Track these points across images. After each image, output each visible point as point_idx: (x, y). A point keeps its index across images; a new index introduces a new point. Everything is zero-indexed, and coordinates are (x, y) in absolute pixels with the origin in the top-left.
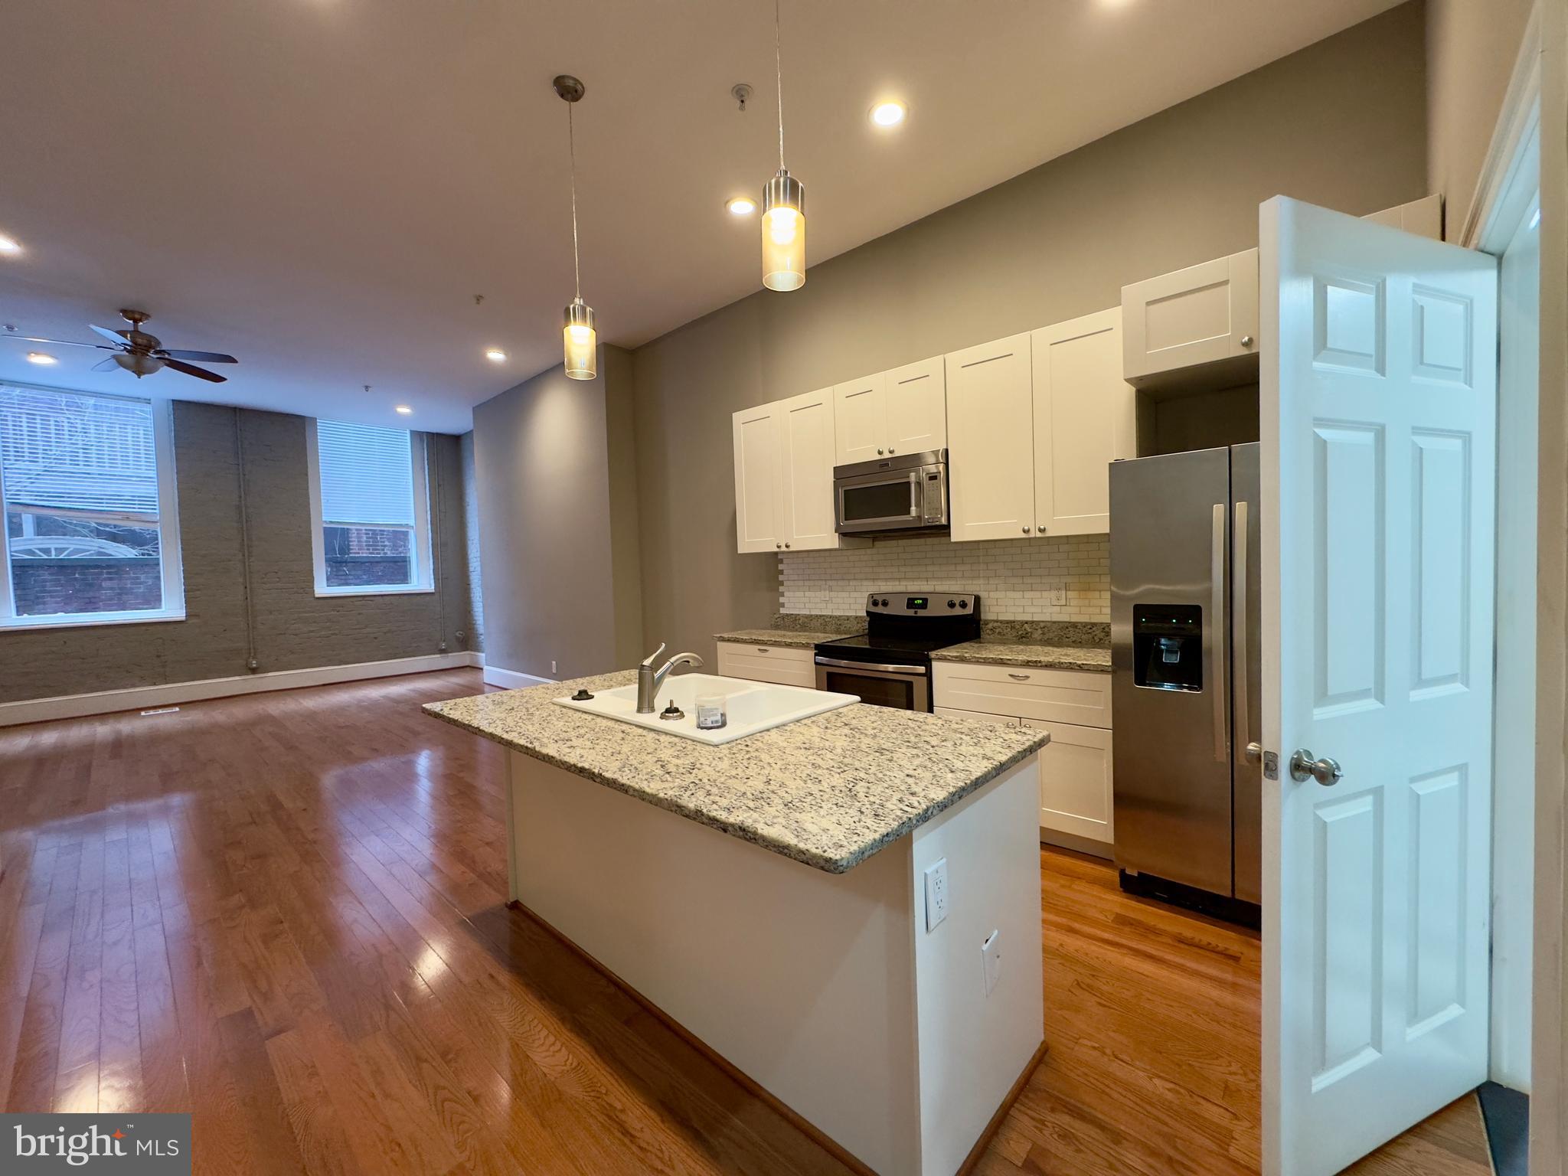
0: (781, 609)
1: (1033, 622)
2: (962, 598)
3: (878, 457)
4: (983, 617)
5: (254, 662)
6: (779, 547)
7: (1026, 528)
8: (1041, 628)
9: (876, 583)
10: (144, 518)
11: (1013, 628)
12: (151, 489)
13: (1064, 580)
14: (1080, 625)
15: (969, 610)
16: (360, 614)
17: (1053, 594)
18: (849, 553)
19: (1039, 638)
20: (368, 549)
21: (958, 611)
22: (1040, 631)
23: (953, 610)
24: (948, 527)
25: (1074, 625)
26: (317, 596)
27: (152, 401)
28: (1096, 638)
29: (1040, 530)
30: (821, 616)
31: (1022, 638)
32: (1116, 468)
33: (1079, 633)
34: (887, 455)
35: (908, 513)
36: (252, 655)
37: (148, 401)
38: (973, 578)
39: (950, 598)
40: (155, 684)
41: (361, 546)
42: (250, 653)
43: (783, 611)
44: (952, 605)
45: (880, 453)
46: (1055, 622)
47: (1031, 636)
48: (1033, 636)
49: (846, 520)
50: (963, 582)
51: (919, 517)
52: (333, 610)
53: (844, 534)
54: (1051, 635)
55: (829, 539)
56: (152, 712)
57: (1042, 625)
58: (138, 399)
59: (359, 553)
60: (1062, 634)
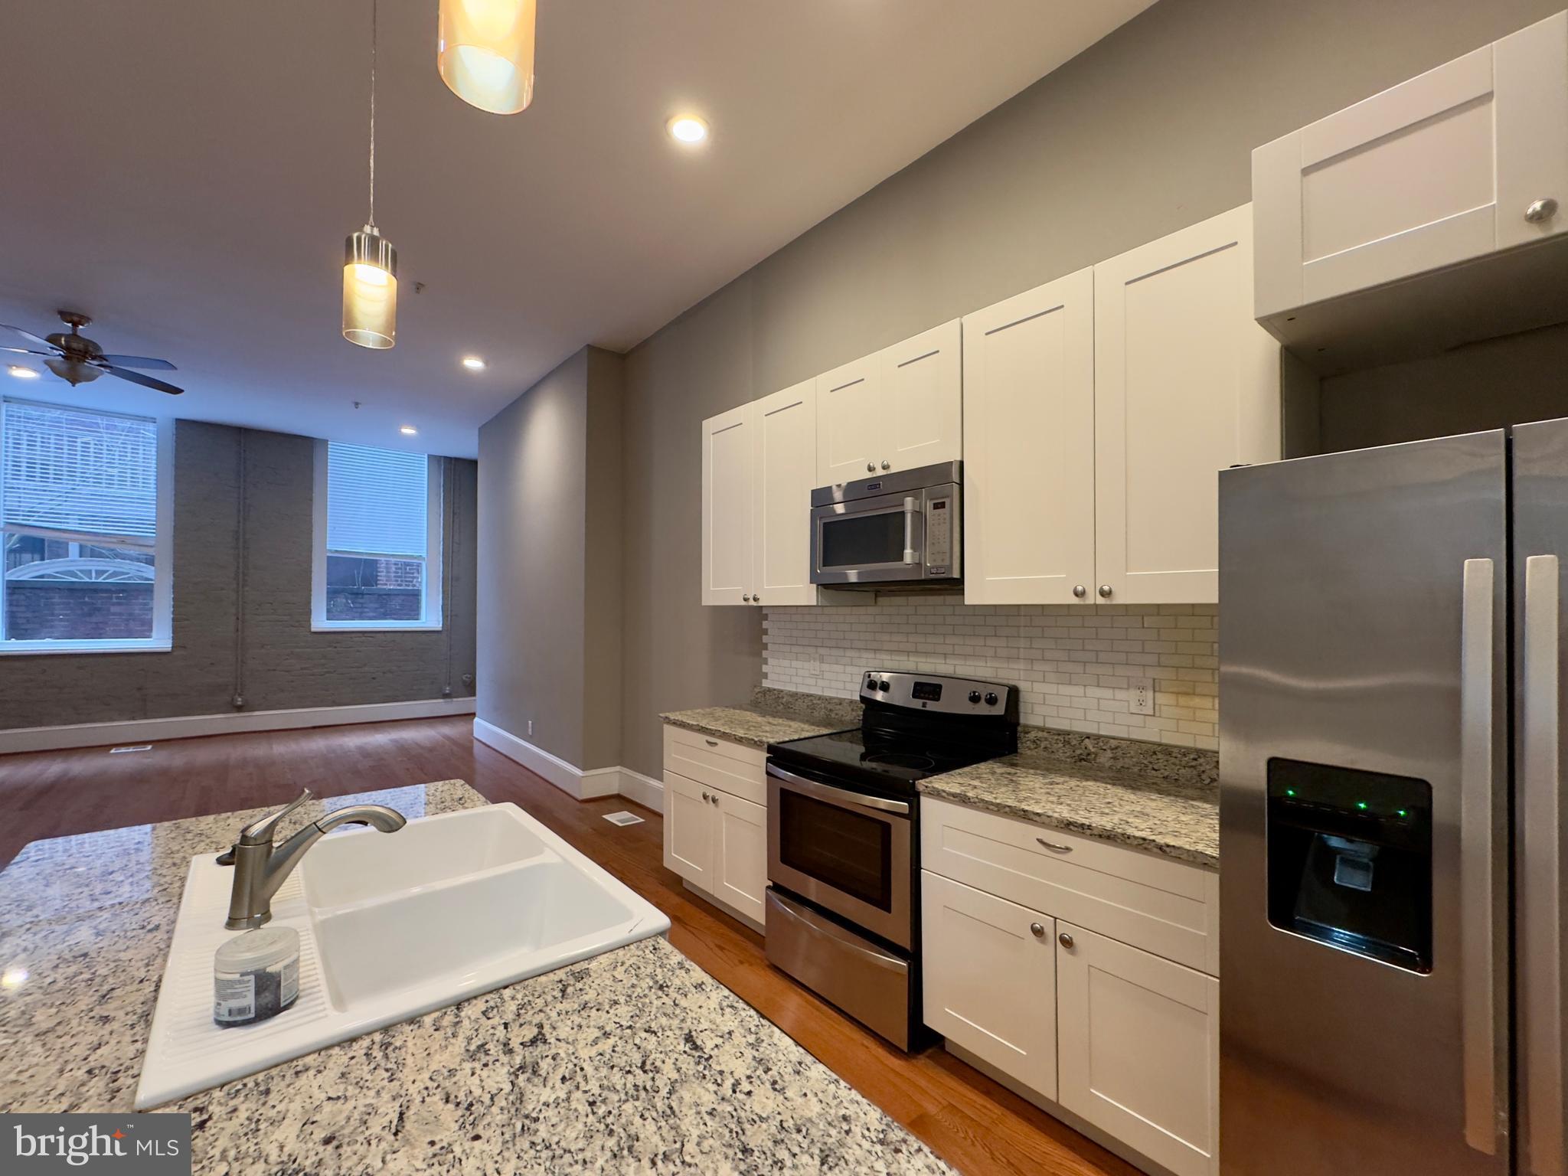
0: (764, 680)
1: (1098, 737)
2: (990, 689)
3: (868, 475)
4: (1022, 721)
5: (240, 699)
6: (746, 600)
7: (1080, 588)
8: (1112, 749)
9: (878, 656)
10: (141, 543)
11: (1067, 743)
12: (150, 512)
13: (1152, 673)
14: (1175, 750)
15: (999, 710)
16: (358, 651)
17: (1133, 695)
18: (833, 610)
19: (1107, 765)
20: (397, 581)
21: (983, 709)
22: (1109, 754)
23: (977, 706)
24: (960, 581)
25: (1167, 750)
26: (313, 630)
27: (157, 421)
28: (1204, 776)
29: (1103, 593)
30: (808, 695)
31: (1081, 760)
32: (1232, 481)
33: (1174, 764)
34: (880, 472)
35: (901, 558)
36: (239, 691)
37: (153, 420)
38: (1009, 659)
39: (973, 687)
40: (133, 719)
41: (389, 577)
42: (236, 689)
43: (766, 684)
44: (975, 699)
45: (871, 469)
46: (1132, 741)
47: (1095, 759)
48: (1098, 761)
49: (824, 566)
50: (997, 665)
51: (918, 565)
52: (330, 646)
53: (826, 587)
54: (1128, 762)
55: (805, 594)
56: (123, 750)
57: (1113, 743)
58: (144, 419)
59: (386, 584)
60: (1145, 762)
